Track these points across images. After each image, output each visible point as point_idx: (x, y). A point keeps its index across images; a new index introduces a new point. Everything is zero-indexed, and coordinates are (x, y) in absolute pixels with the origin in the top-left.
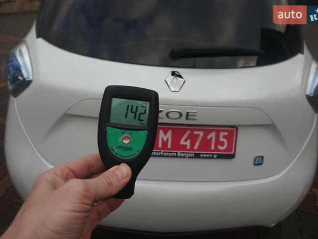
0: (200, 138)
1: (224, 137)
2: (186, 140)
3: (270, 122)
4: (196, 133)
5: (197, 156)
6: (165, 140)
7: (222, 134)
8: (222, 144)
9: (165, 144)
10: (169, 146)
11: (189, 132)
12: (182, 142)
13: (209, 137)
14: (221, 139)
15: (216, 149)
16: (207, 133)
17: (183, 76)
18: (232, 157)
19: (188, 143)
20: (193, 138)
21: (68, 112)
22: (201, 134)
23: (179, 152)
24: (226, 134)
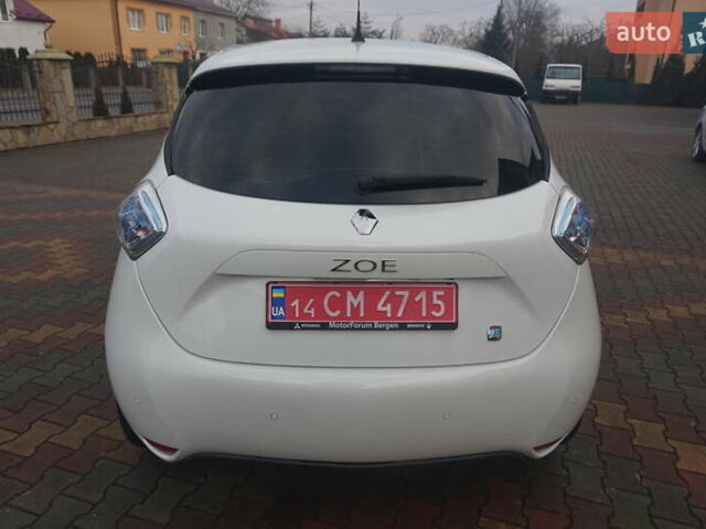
0: (405, 301)
1: (439, 297)
2: (385, 305)
3: (501, 274)
4: (397, 293)
5: (403, 327)
6: (355, 305)
7: (435, 294)
8: (437, 308)
9: (355, 310)
10: (362, 315)
11: (388, 293)
12: (380, 308)
13: (417, 299)
14: (436, 301)
15: (429, 316)
16: (414, 293)
17: (375, 215)
18: (454, 326)
19: (388, 308)
20: (395, 301)
21: (218, 271)
22: (406, 294)
23: (376, 322)
24: (442, 293)
